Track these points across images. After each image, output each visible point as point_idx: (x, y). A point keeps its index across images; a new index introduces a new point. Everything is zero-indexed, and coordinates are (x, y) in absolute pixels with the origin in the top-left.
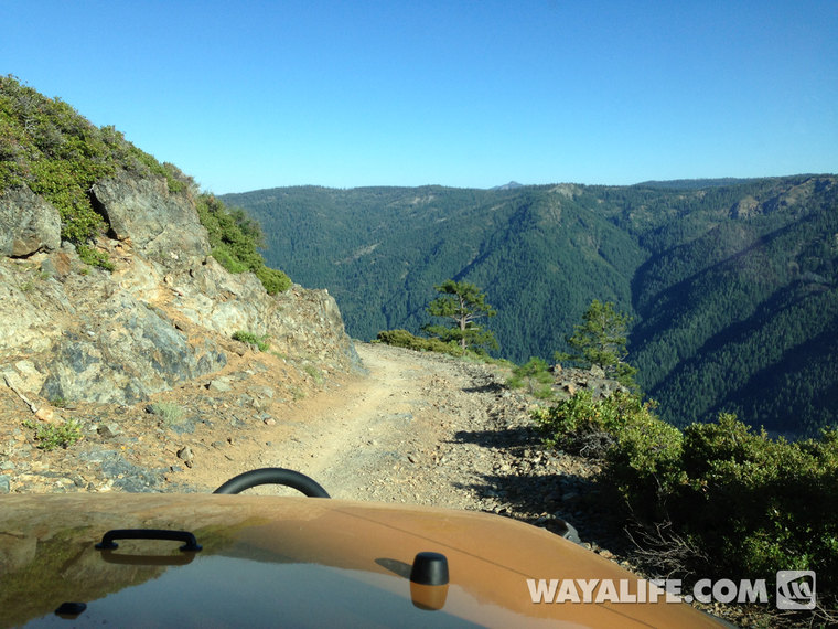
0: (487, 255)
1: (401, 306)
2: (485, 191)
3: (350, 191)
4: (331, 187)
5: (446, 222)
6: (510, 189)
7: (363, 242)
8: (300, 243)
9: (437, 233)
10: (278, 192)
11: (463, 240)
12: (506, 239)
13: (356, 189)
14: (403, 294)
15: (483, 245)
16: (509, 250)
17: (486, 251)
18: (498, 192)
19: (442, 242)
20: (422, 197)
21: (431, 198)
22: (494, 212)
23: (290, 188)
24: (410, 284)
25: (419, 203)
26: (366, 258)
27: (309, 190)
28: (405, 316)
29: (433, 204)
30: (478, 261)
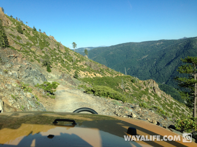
1: (154, 70)
2: (177, 40)
3: (141, 43)
5: (166, 48)
6: (184, 39)
7: (144, 55)
8: (128, 56)
9: (164, 51)
10: (123, 44)
11: (171, 53)
12: (183, 52)
13: (142, 42)
14: (155, 67)
16: (185, 55)
17: (177, 55)
18: (181, 40)
19: (165, 54)
20: (159, 43)
22: (180, 45)
23: (126, 43)
24: (157, 65)
26: (145, 58)
27: (130, 43)
28: (155, 72)
29: (162, 44)
30: (175, 58)
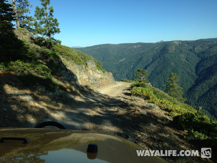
0: (154, 61)
1: (131, 74)
2: (154, 43)
3: (118, 45)
4: (113, 44)
5: (143, 52)
6: (161, 43)
7: (121, 58)
8: (105, 59)
9: (141, 55)
10: (100, 46)
11: (148, 57)
12: (160, 56)
13: (120, 44)
14: (132, 71)
15: (153, 58)
16: (161, 59)
17: (154, 59)
18: (157, 43)
19: (142, 58)
20: (137, 46)
21: (139, 46)
22: (157, 49)
23: (103, 45)
24: (134, 69)
25: (136, 47)
26: (122, 62)
27: (107, 45)
28: (132, 77)
29: (140, 48)
30: (152, 62)
